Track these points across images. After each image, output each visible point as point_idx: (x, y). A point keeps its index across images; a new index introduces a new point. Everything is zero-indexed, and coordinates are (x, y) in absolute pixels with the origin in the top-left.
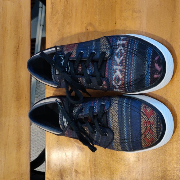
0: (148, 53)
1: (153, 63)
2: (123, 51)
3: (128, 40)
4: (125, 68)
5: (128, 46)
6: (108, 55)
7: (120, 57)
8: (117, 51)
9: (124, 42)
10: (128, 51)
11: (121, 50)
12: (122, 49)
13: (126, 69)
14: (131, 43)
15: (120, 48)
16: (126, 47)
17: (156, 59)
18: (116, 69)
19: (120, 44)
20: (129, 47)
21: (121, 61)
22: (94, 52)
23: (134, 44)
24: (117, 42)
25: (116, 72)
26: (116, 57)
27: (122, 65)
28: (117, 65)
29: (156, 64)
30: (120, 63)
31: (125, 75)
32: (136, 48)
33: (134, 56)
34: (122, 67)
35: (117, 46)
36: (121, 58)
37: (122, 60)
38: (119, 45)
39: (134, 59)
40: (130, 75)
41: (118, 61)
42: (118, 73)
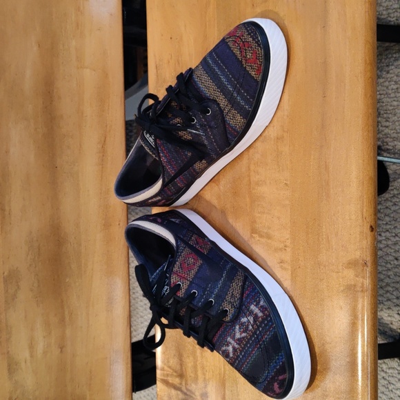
0: (276, 362)
1: (273, 379)
2: (251, 327)
3: (266, 315)
4: (241, 351)
5: (260, 326)
6: (228, 319)
7: (243, 332)
8: (244, 320)
9: (260, 314)
10: (255, 333)
11: (249, 321)
12: (252, 322)
13: (241, 354)
14: (266, 325)
15: (249, 318)
16: (257, 325)
17: (280, 378)
18: (230, 343)
19: (253, 312)
20: (261, 329)
21: (241, 338)
22: (212, 301)
23: (269, 330)
24: (252, 304)
25: (228, 345)
26: (237, 327)
27: (239, 344)
28: (233, 338)
29: (276, 384)
30: (239, 339)
31: (237, 359)
32: (266, 339)
33: (258, 349)
34: (239, 346)
35: (248, 310)
36: (244, 335)
37: (243, 338)
38: (251, 313)
39: (255, 353)
40: (243, 365)
41: (238, 336)
42: (230, 349)
